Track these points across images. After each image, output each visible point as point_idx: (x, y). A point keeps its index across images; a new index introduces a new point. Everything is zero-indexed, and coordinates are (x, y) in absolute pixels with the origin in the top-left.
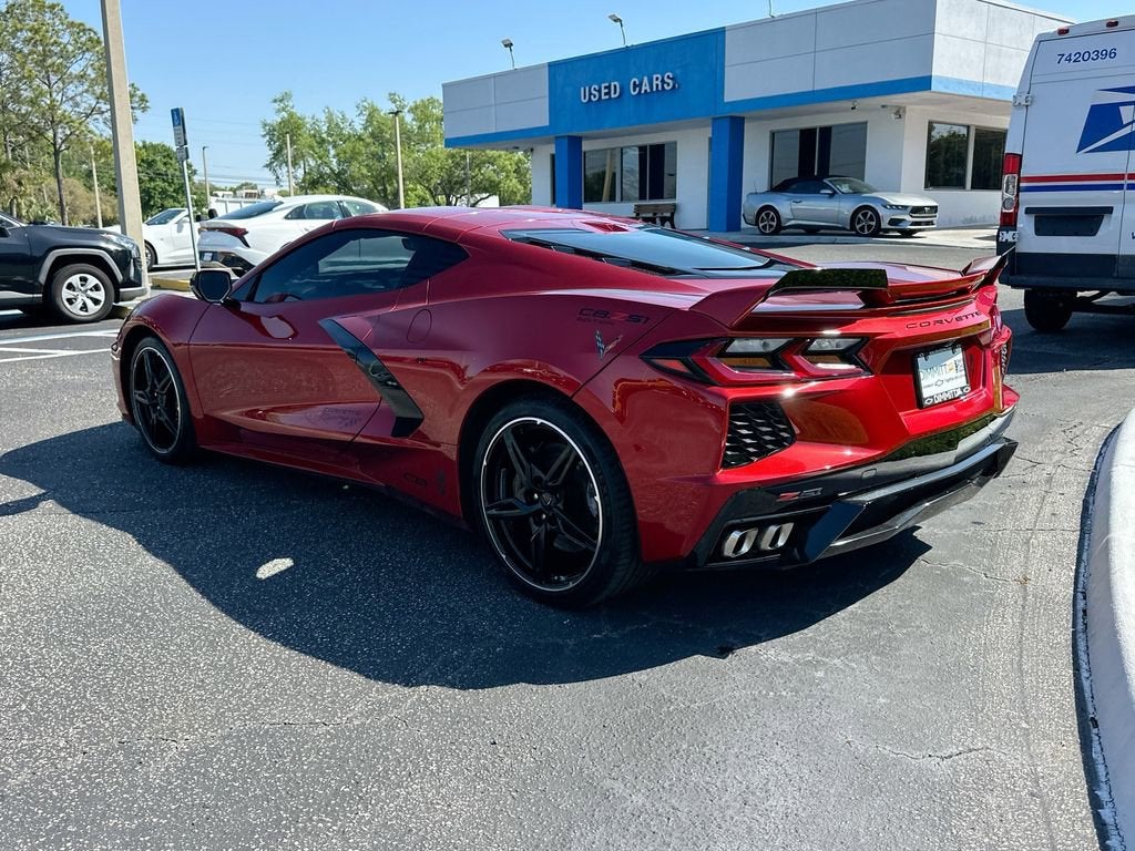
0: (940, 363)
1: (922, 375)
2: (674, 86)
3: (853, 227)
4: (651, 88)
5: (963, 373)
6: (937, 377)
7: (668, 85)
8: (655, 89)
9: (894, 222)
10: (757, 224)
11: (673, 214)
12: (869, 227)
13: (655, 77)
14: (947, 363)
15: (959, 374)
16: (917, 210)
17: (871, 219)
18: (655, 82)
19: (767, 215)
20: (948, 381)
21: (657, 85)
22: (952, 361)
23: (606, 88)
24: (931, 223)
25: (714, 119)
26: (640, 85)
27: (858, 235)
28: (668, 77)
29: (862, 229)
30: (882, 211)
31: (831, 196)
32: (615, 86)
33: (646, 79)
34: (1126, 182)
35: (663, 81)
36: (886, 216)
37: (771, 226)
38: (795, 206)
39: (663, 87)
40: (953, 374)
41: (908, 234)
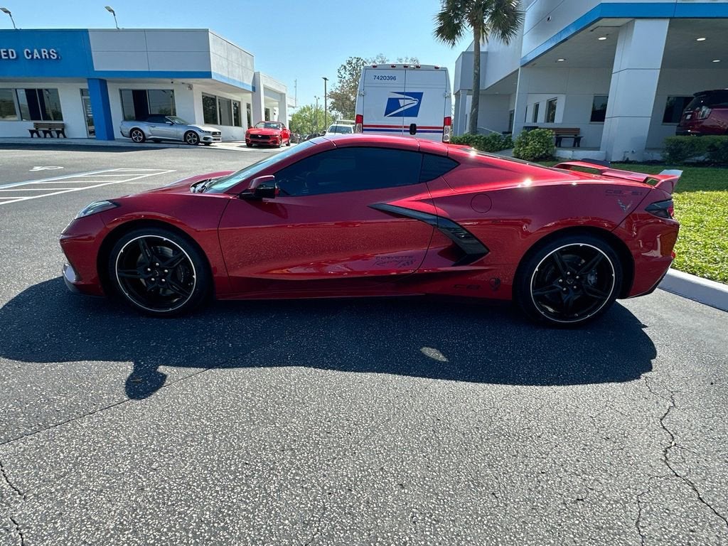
2: (58, 58)
3: (185, 141)
4: (41, 56)
7: (54, 56)
8: (44, 57)
9: (205, 139)
10: (131, 137)
11: (63, 129)
12: (194, 141)
13: (42, 50)
16: (214, 133)
17: (194, 137)
18: (43, 54)
19: (137, 133)
21: (45, 56)
23: (4, 52)
24: (219, 140)
25: (88, 79)
26: (32, 53)
27: (189, 144)
28: (53, 52)
29: (190, 141)
30: (199, 133)
31: (172, 125)
32: (12, 52)
33: (36, 51)
34: (403, 129)
35: (49, 54)
36: (202, 136)
37: (140, 139)
38: (152, 129)
39: (50, 57)
41: (208, 144)
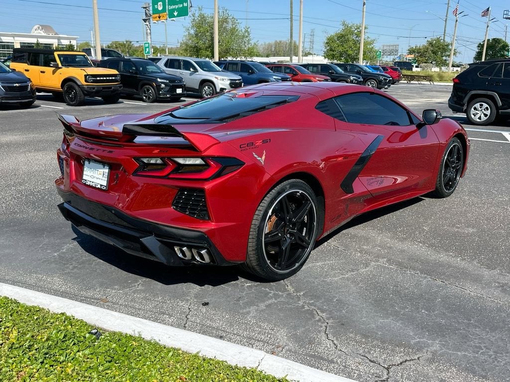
0: (95, 168)
1: (85, 169)
5: (106, 179)
6: (92, 174)
14: (100, 170)
15: (104, 179)
20: (97, 178)
22: (102, 170)
40: (101, 177)
